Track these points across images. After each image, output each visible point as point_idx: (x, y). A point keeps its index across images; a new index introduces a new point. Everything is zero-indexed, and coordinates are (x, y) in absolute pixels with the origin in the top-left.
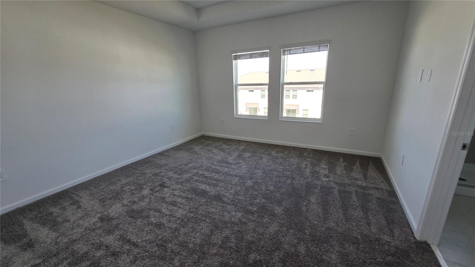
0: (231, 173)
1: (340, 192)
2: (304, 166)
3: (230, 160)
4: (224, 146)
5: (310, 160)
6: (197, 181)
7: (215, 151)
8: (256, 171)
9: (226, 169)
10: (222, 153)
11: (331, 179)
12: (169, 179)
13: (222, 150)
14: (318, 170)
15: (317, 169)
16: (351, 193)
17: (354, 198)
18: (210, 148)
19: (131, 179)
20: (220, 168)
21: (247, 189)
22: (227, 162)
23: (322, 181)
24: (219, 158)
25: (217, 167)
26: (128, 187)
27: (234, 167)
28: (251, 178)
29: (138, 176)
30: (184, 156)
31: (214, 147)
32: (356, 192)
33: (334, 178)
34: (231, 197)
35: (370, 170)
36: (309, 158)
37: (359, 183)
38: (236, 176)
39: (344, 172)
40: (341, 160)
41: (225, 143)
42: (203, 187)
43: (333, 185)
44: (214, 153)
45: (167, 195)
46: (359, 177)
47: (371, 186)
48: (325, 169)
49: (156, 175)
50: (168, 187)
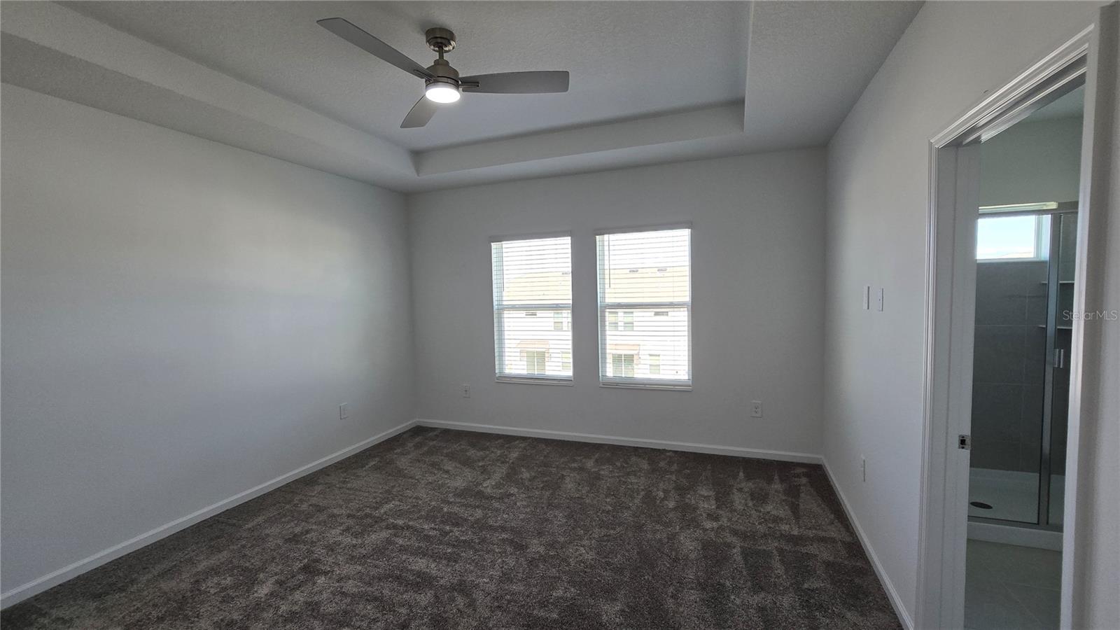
0: (491, 522)
1: (746, 554)
2: (661, 494)
3: (488, 486)
4: (472, 453)
5: (674, 478)
6: (403, 549)
7: (449, 466)
8: (550, 515)
9: (479, 513)
10: (467, 471)
11: (724, 521)
12: (331, 549)
13: (468, 463)
14: (693, 502)
15: (691, 499)
16: (768, 555)
17: (779, 568)
18: (435, 459)
19: (224, 555)
20: (463, 512)
21: (532, 562)
22: (480, 495)
23: (705, 530)
24: (459, 483)
25: (456, 509)
26: (215, 580)
27: (496, 505)
28: (540, 534)
29: (244, 546)
30: (369, 483)
31: (447, 455)
32: (781, 551)
33: (730, 520)
34: (493, 587)
35: (802, 495)
36: (672, 473)
37: (785, 527)
38: (503, 529)
39: (750, 504)
40: (741, 474)
41: (473, 445)
42: (420, 564)
43: (730, 539)
44: (447, 472)
45: (325, 596)
46: (781, 513)
47: (811, 533)
48: (707, 498)
49: (294, 539)
50: (326, 573)
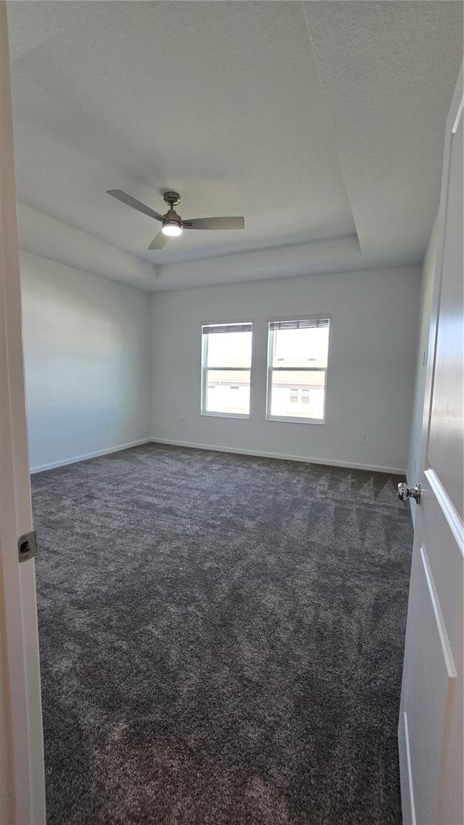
0: (190, 486)
1: (336, 509)
2: (295, 481)
3: (190, 471)
4: (183, 456)
5: (306, 475)
6: (139, 493)
7: (169, 461)
8: (225, 485)
9: (184, 482)
10: (179, 464)
11: (330, 495)
12: (100, 490)
13: (180, 460)
14: (314, 486)
15: (313, 485)
16: (351, 510)
17: (354, 515)
18: (160, 457)
19: (44, 489)
20: (174, 481)
21: (211, 503)
22: (185, 474)
23: (316, 498)
24: (174, 469)
25: (171, 480)
26: (41, 497)
27: (195, 480)
28: (217, 493)
29: (54, 486)
30: (122, 465)
31: (168, 456)
32: (359, 510)
33: (333, 495)
34: (187, 511)
35: (385, 488)
36: (305, 473)
37: (366, 501)
38: (197, 489)
39: (350, 489)
40: (350, 476)
41: (184, 453)
42: (149, 499)
43: (329, 502)
44: (167, 463)
45: (97, 507)
46: (367, 495)
47: (381, 504)
48: (323, 485)
49: (81, 485)
50: (98, 499)
